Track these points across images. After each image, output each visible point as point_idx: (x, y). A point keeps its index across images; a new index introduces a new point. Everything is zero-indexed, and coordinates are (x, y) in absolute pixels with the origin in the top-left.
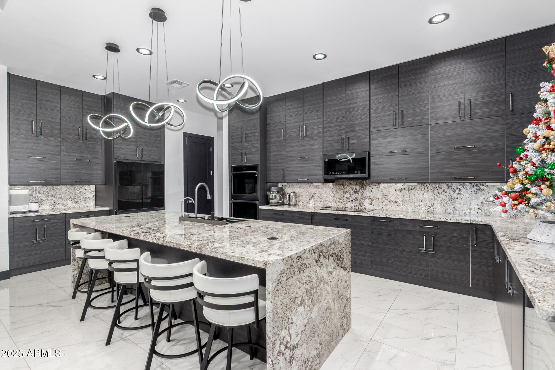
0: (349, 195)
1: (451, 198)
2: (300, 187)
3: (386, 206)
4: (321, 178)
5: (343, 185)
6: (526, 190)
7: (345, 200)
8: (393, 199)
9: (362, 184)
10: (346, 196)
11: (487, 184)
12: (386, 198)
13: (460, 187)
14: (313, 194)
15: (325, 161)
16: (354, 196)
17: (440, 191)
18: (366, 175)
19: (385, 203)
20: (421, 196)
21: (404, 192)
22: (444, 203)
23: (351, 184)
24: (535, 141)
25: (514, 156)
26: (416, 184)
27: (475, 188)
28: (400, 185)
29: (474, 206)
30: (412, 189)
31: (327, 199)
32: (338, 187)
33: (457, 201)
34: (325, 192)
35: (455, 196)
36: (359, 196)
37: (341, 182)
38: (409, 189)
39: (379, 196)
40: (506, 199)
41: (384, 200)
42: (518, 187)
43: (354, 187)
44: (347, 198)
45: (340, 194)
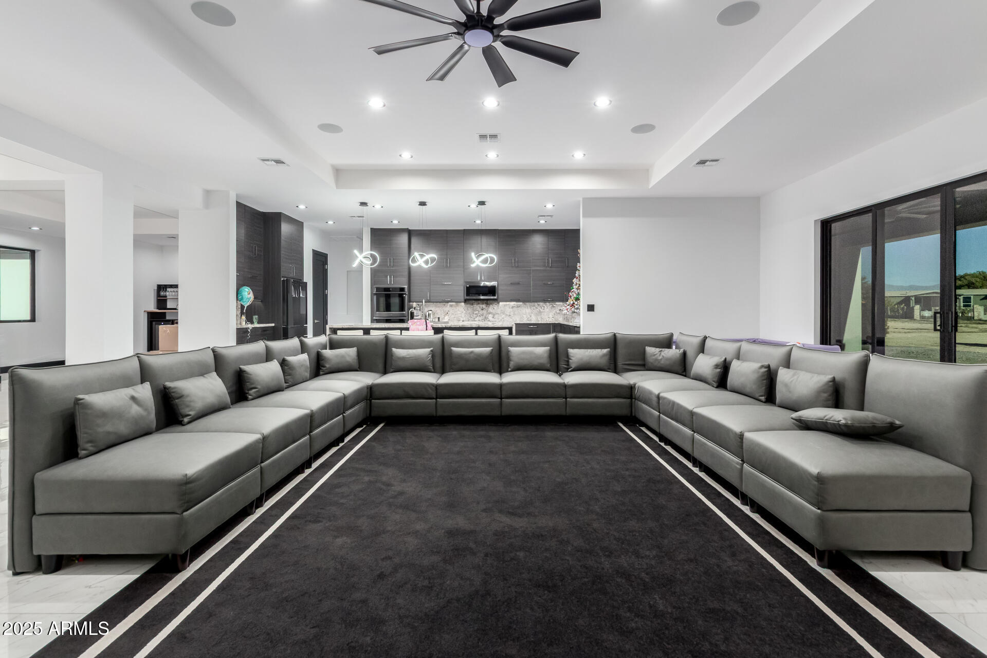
0: (477, 312)
1: (540, 312)
2: (436, 306)
3: (503, 318)
4: (462, 299)
5: (473, 304)
6: (574, 303)
7: (475, 315)
8: (508, 314)
9: (487, 304)
10: (475, 313)
11: (557, 303)
12: (503, 313)
13: (544, 305)
14: (447, 312)
15: (467, 287)
16: (481, 312)
17: (534, 308)
18: (495, 297)
19: (502, 317)
20: (524, 311)
21: (514, 309)
22: (537, 315)
23: (479, 304)
24: (576, 285)
25: (569, 291)
26: (521, 303)
27: (551, 306)
28: (512, 303)
29: (551, 316)
30: (519, 307)
31: (460, 315)
32: (468, 305)
33: (543, 314)
34: (458, 310)
35: (542, 310)
36: (484, 312)
37: (471, 302)
38: (518, 307)
39: (499, 311)
40: (568, 307)
41: (502, 314)
42: (572, 302)
43: (481, 306)
44: (476, 314)
45: (470, 310)
